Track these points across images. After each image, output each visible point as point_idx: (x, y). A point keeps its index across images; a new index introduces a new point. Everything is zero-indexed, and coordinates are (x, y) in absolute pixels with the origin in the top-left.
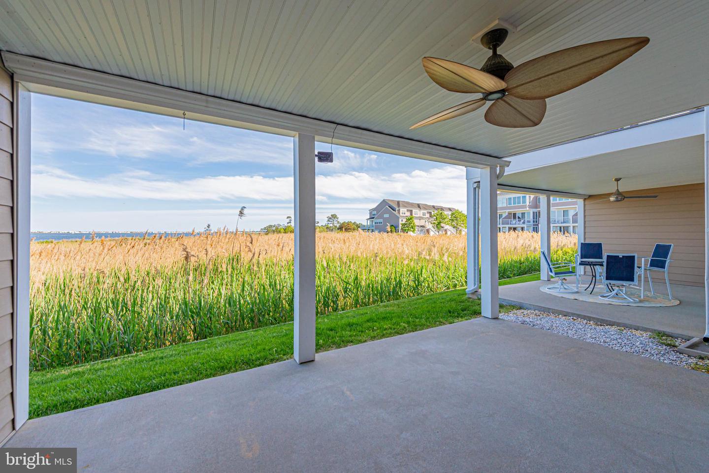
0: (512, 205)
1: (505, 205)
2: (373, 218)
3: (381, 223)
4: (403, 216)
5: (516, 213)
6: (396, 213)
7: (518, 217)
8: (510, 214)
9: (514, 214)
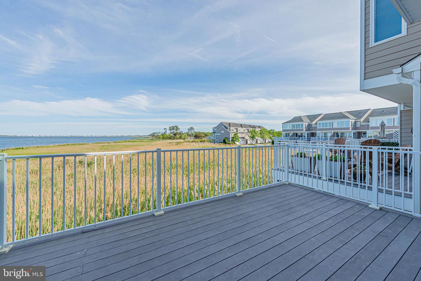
0: (295, 129)
1: (291, 129)
2: (215, 133)
3: (220, 136)
4: (233, 132)
5: (297, 133)
6: (228, 130)
7: (299, 135)
8: (294, 133)
9: (296, 134)
